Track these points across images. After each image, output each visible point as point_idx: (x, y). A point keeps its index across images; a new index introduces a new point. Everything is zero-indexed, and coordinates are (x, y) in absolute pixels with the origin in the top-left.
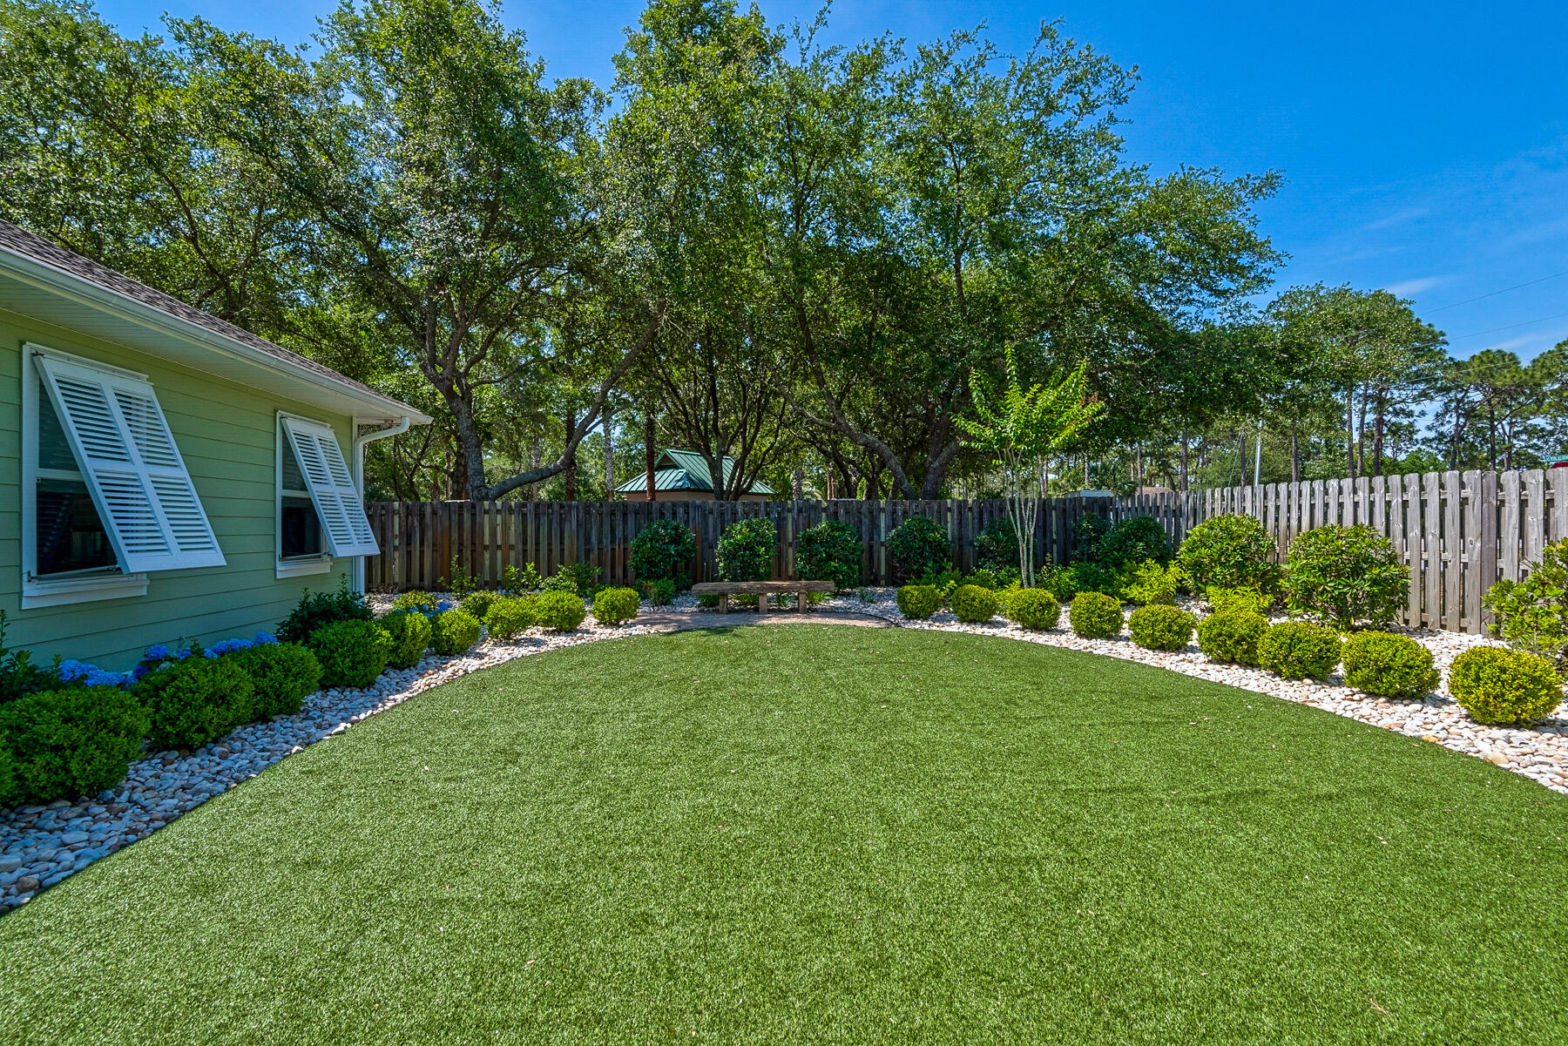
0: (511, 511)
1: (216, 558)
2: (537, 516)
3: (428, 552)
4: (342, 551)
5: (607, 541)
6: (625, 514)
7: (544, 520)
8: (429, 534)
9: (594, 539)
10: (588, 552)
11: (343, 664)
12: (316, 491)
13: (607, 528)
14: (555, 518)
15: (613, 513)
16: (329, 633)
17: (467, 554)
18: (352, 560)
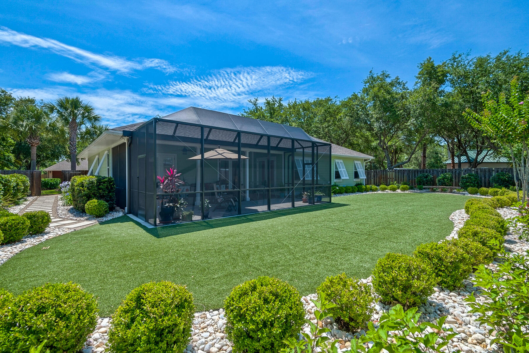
0: (393, 171)
1: (348, 178)
2: (398, 172)
3: (378, 179)
4: (361, 178)
5: (413, 178)
6: (418, 172)
7: (400, 173)
8: (378, 176)
9: (411, 177)
10: (409, 180)
11: (360, 189)
12: (358, 170)
13: (413, 175)
14: (402, 173)
15: (415, 172)
16: (359, 186)
17: (385, 179)
18: (363, 179)
